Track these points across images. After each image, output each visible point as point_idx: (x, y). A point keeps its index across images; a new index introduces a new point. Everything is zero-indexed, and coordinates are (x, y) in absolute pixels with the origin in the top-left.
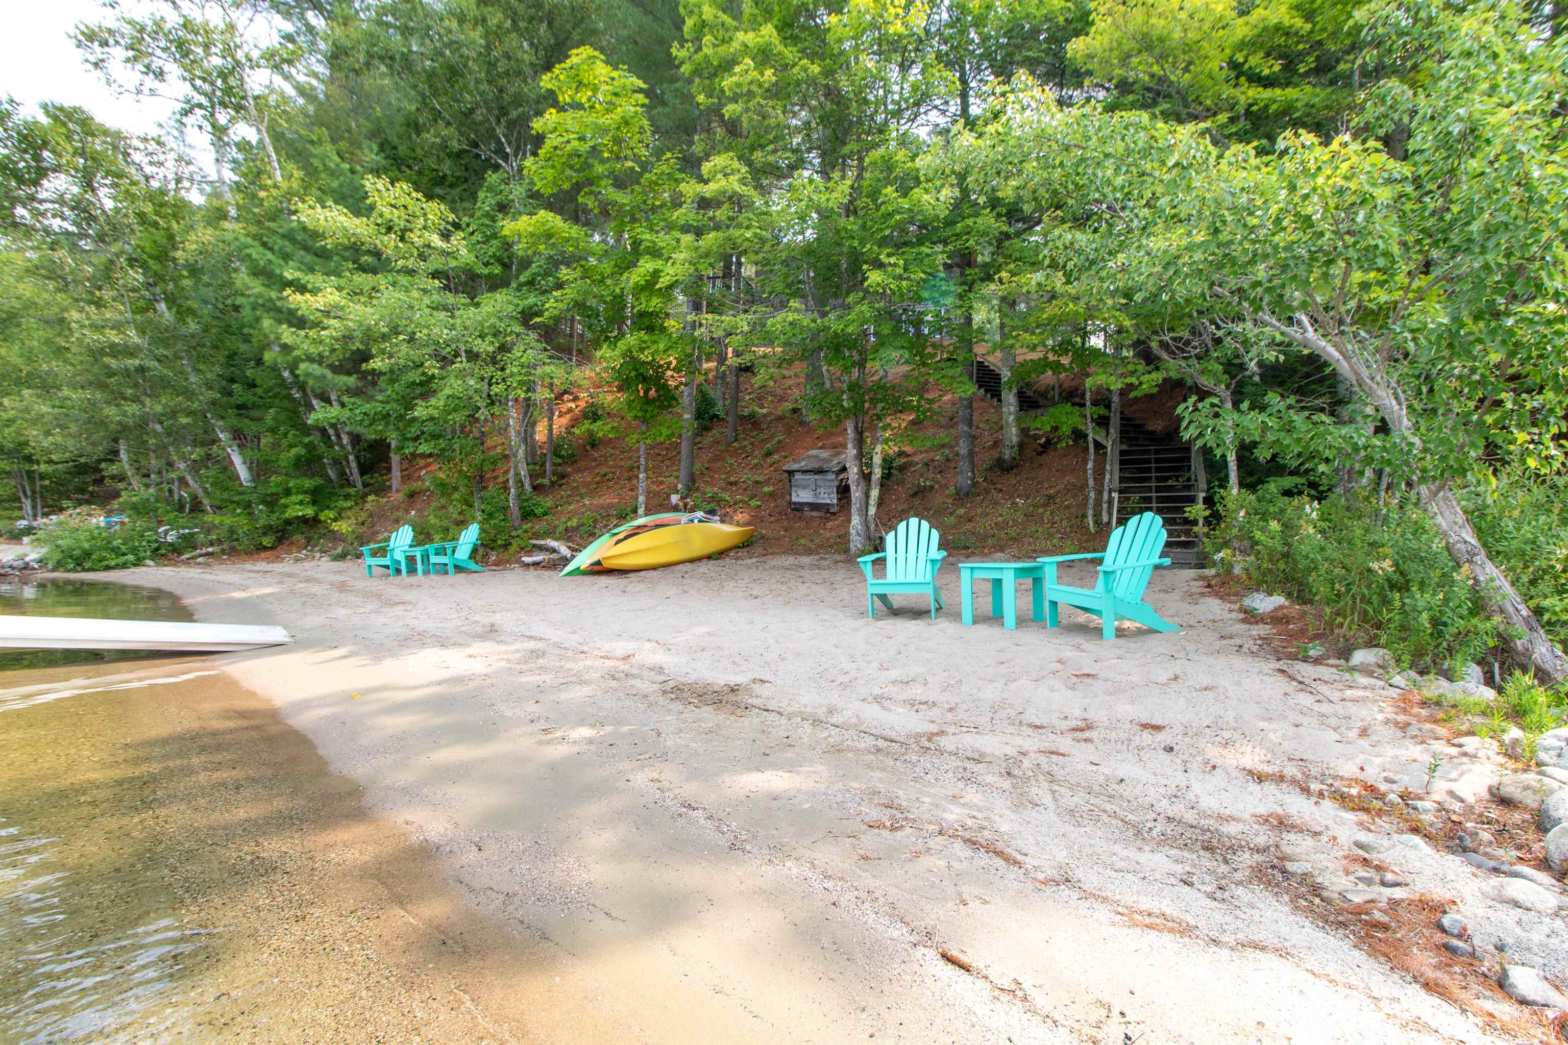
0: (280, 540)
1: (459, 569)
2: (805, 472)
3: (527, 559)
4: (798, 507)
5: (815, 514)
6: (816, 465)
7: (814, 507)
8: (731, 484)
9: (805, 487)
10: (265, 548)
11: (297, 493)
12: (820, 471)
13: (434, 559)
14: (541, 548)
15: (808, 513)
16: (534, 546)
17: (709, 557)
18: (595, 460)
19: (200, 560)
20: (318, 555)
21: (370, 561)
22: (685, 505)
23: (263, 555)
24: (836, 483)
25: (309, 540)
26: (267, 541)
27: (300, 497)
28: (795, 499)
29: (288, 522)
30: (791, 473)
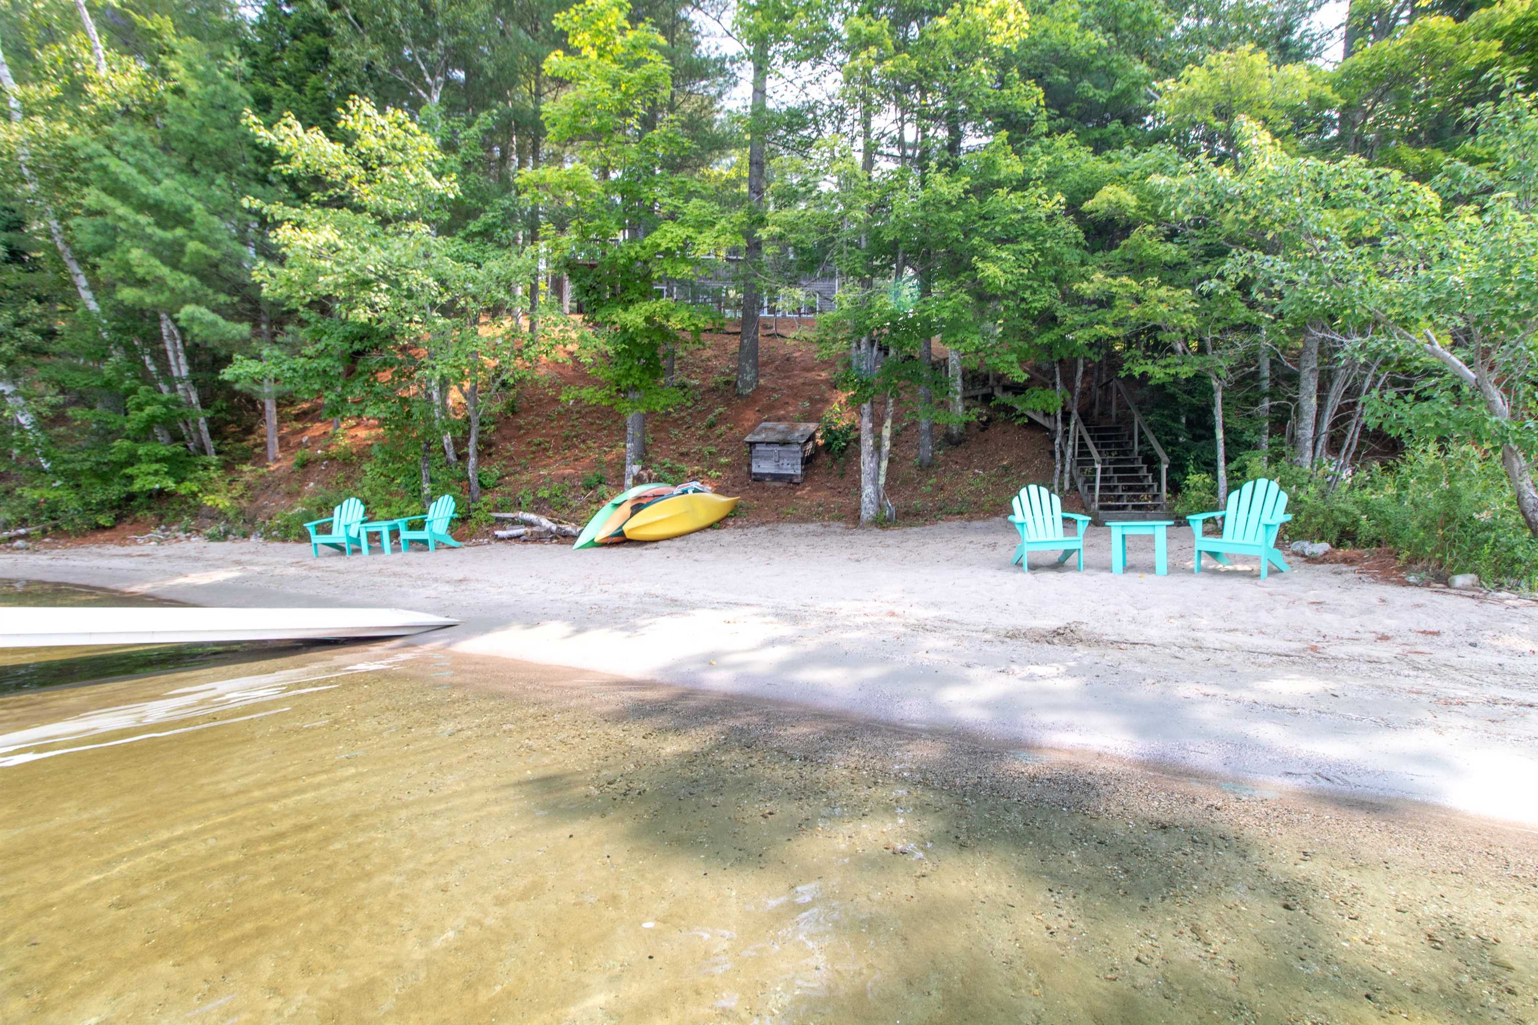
0: (119, 519)
1: (439, 545)
2: (768, 443)
3: (500, 533)
4: (759, 478)
5: (777, 484)
6: (779, 437)
7: (776, 477)
8: (682, 454)
9: (767, 458)
10: (105, 528)
11: (150, 462)
12: (784, 443)
13: (405, 535)
14: (514, 522)
15: (769, 483)
16: (497, 519)
17: (711, 526)
18: (520, 428)
19: (19, 543)
20: (182, 535)
21: (317, 539)
22: (650, 476)
23: (100, 536)
24: (800, 455)
25: (161, 517)
26: (102, 520)
27: (156, 466)
28: (755, 469)
29: (131, 497)
30: (752, 444)
